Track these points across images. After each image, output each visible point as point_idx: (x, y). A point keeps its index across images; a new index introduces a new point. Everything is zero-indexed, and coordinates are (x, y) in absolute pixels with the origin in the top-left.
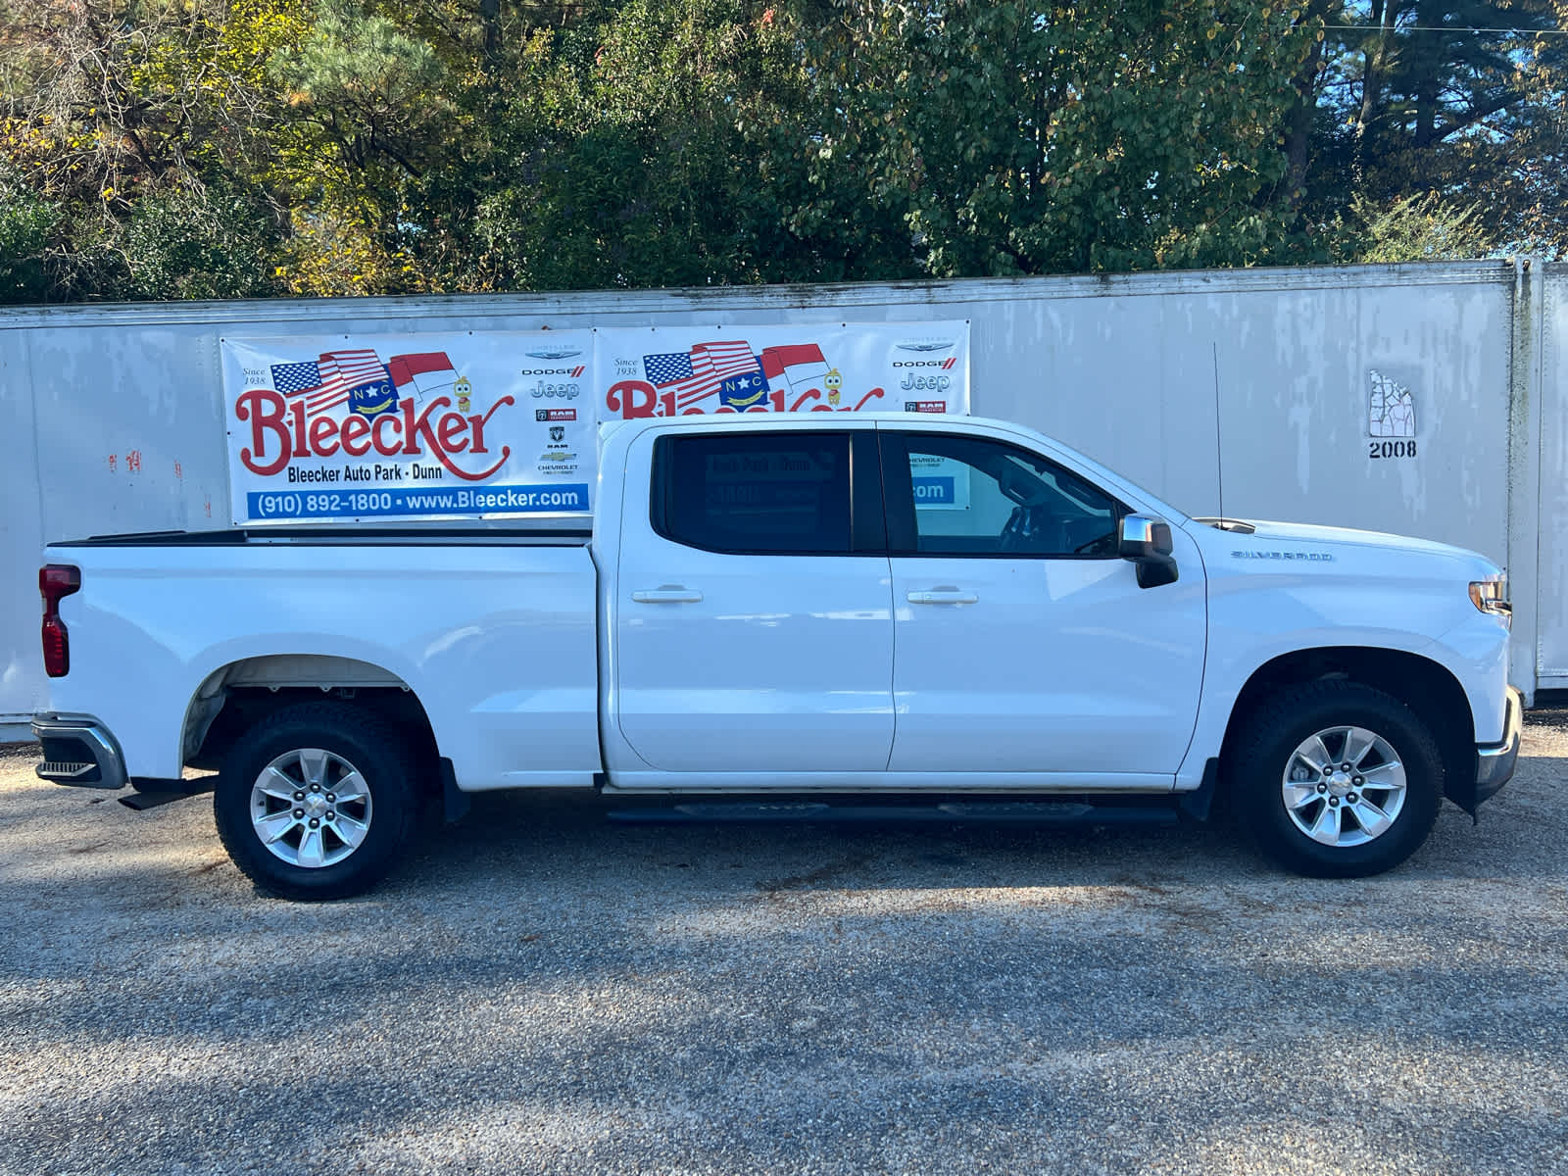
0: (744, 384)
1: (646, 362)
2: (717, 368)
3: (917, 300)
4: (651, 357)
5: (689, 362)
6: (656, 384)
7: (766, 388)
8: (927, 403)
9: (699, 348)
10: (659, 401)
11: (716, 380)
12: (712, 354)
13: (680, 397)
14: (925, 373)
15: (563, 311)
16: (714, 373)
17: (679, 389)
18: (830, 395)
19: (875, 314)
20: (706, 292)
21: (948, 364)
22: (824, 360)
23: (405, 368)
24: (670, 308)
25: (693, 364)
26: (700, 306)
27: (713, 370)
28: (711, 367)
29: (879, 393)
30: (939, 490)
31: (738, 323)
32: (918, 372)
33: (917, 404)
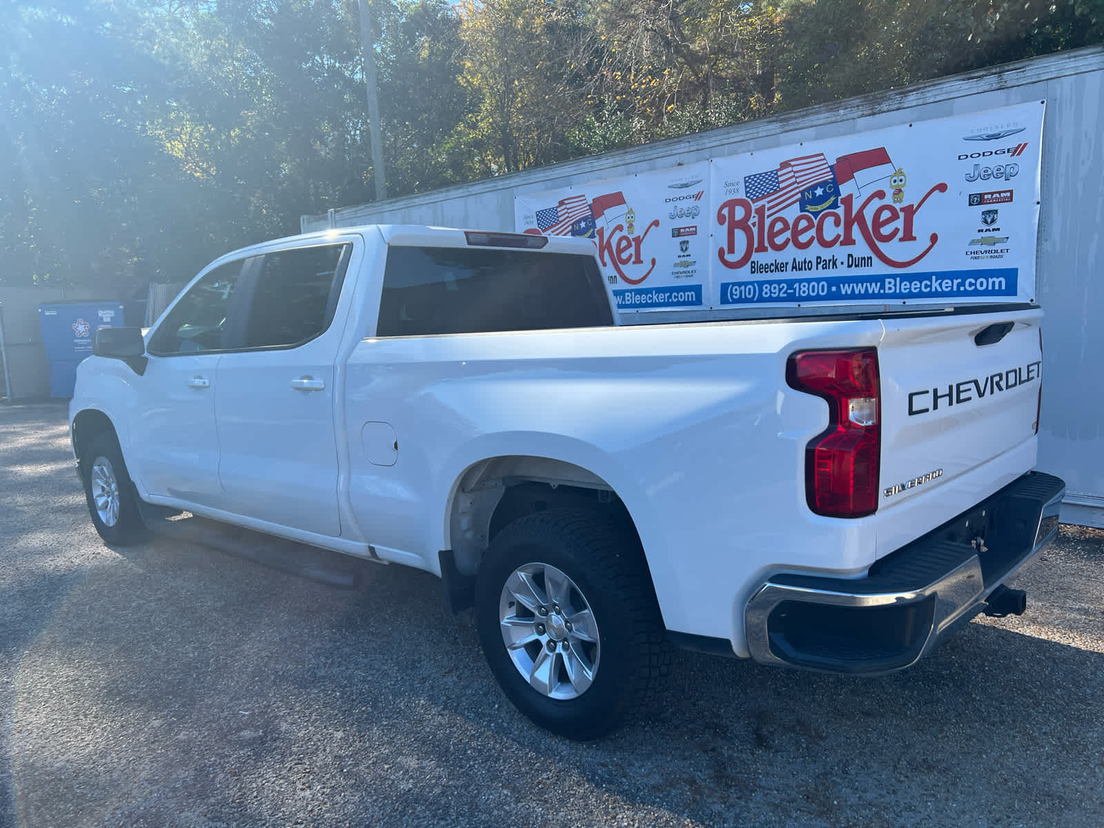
1: (746, 182)
2: (798, 180)
3: (987, 88)
4: (749, 177)
5: (777, 178)
6: (752, 199)
8: (992, 194)
9: (785, 165)
10: (753, 214)
11: (797, 190)
12: (795, 169)
13: (769, 209)
14: (992, 162)
15: (692, 149)
16: (796, 185)
17: (769, 202)
18: (894, 194)
19: (944, 109)
20: (793, 115)
21: (1017, 150)
24: (765, 134)
25: (780, 179)
26: (787, 128)
27: (795, 182)
28: (794, 180)
29: (942, 187)
30: (1000, 282)
31: (817, 138)
32: (984, 162)
33: (982, 195)
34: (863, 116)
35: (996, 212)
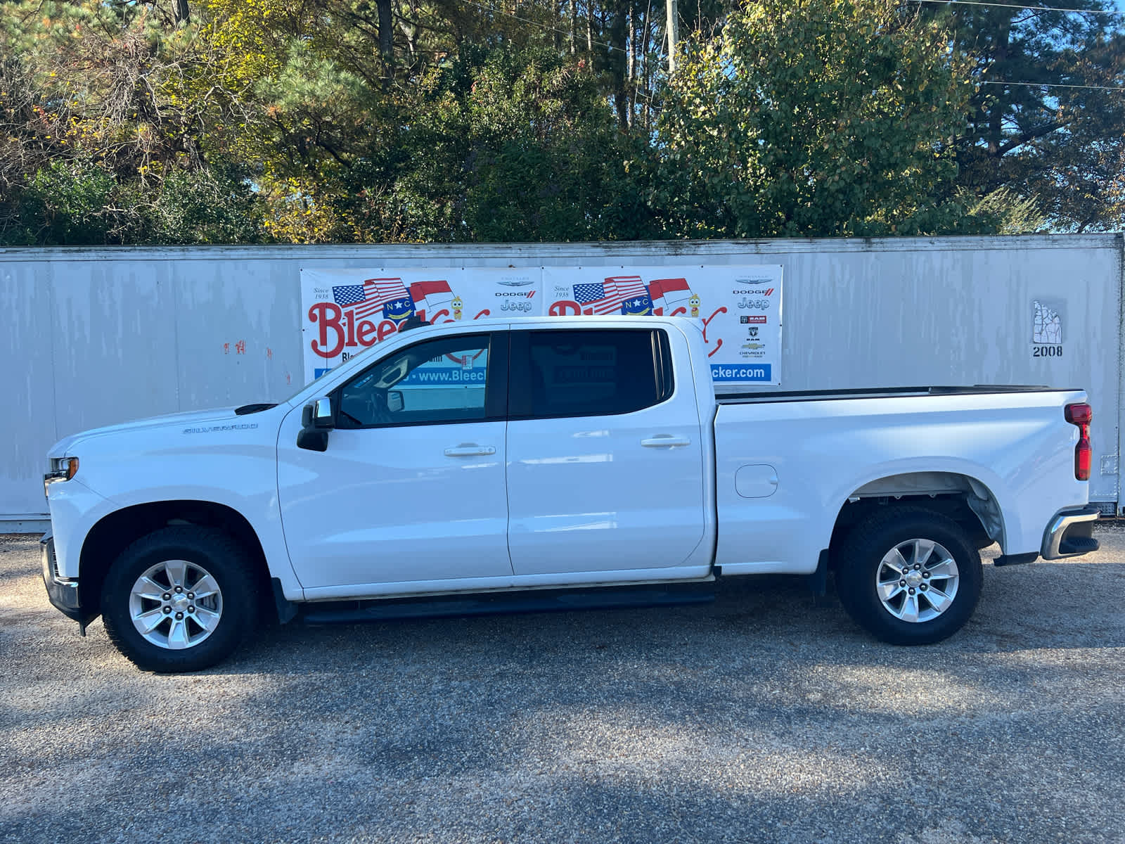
0: (637, 303)
1: (575, 289)
3: (749, 251)
4: (578, 285)
5: (602, 289)
6: (581, 303)
7: (652, 306)
8: (755, 317)
9: (609, 280)
11: (619, 300)
12: (617, 284)
13: (596, 311)
14: (754, 298)
15: (523, 255)
16: (618, 296)
17: (596, 306)
18: (692, 311)
19: (723, 259)
20: (613, 245)
21: (768, 292)
22: (688, 288)
23: (420, 290)
24: (591, 255)
25: (605, 290)
26: (610, 253)
27: (618, 294)
28: (616, 292)
29: (724, 310)
30: (761, 373)
31: (634, 265)
32: (749, 297)
33: (748, 317)
34: (669, 254)
35: (757, 329)
